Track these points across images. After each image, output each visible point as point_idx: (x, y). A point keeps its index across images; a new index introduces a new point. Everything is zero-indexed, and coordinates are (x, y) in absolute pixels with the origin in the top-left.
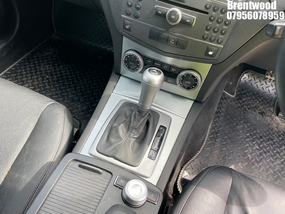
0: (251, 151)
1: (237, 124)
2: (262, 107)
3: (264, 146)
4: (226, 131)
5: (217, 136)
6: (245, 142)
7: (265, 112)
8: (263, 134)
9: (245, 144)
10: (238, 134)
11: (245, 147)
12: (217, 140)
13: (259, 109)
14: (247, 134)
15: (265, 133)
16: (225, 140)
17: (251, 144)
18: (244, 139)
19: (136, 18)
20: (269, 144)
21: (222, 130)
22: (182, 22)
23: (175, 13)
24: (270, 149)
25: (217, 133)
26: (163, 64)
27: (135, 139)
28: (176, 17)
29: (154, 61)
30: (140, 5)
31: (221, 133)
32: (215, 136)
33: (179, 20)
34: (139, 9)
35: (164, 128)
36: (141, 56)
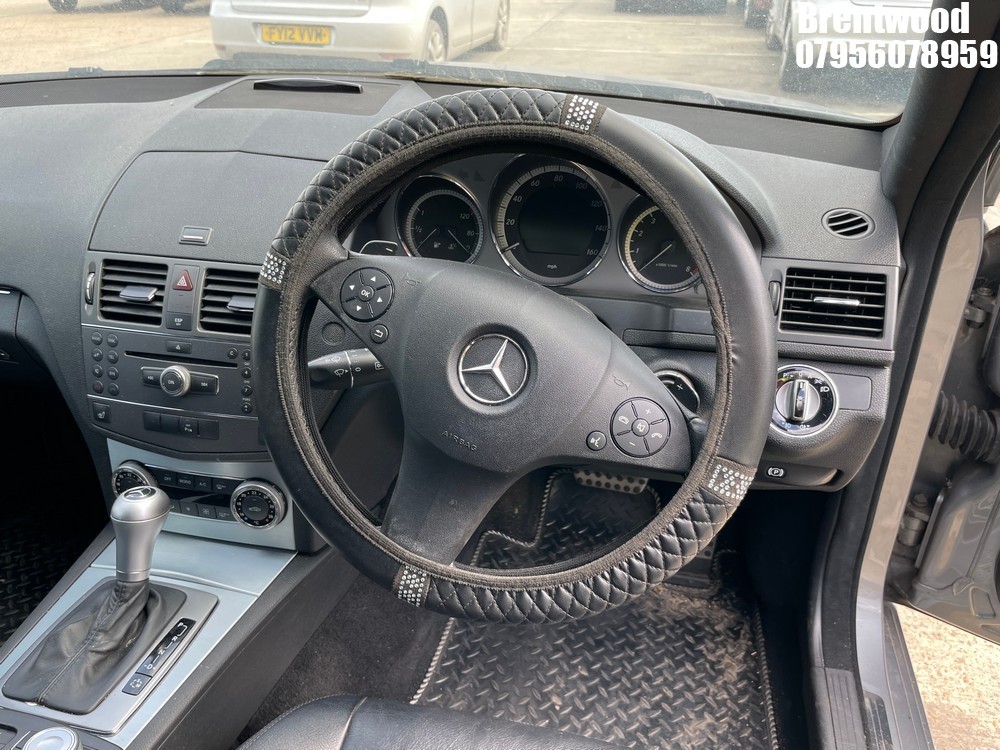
0: (562, 685)
3: (606, 668)
4: (496, 641)
5: (466, 660)
6: (547, 664)
8: (608, 635)
9: (549, 669)
10: (531, 645)
11: (545, 676)
12: (465, 672)
14: (557, 640)
15: (615, 629)
16: (491, 667)
17: (565, 667)
18: (548, 657)
19: (114, 394)
20: (621, 660)
21: (485, 642)
22: (195, 387)
23: (173, 375)
24: (623, 673)
25: (468, 652)
26: (195, 478)
27: (99, 656)
28: (179, 383)
29: (177, 476)
30: (114, 371)
31: (482, 651)
32: (461, 661)
33: (187, 386)
34: (113, 378)
35: (189, 623)
36: (148, 470)
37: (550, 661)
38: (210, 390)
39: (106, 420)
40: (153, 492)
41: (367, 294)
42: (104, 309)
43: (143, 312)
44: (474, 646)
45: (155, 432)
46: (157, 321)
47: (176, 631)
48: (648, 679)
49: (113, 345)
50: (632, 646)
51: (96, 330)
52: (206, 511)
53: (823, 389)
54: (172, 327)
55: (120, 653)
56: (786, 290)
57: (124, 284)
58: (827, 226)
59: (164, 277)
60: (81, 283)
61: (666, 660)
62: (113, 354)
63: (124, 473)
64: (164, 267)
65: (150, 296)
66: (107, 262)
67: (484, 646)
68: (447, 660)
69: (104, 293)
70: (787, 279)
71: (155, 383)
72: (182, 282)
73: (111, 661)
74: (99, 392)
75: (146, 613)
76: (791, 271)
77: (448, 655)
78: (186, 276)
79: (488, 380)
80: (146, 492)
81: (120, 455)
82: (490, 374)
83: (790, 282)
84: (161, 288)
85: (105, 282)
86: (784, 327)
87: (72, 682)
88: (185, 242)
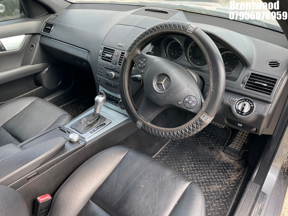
0: (186, 167)
1: (186, 151)
2: (213, 145)
3: (199, 167)
4: (175, 152)
5: (166, 154)
6: (185, 161)
7: (214, 148)
8: (203, 160)
9: (185, 162)
10: (183, 156)
11: (183, 163)
12: (165, 156)
13: (210, 145)
14: (189, 157)
15: (206, 159)
16: (171, 158)
17: (189, 163)
18: (186, 160)
19: (101, 76)
20: (204, 166)
21: (172, 152)
22: (115, 77)
23: (111, 74)
24: (203, 169)
25: (167, 153)
26: (113, 96)
27: (88, 125)
28: (112, 76)
29: (110, 95)
30: (102, 71)
31: (170, 154)
32: (165, 154)
33: (113, 77)
34: (102, 72)
35: (105, 124)
36: (105, 93)
37: (186, 161)
38: (117, 78)
39: (99, 81)
40: (103, 96)
41: (142, 63)
42: (102, 58)
43: (109, 59)
44: (169, 152)
45: (107, 85)
46: (110, 62)
47: (102, 125)
48: (209, 173)
49: (102, 65)
50: (208, 164)
51: (100, 62)
52: (114, 104)
53: (252, 105)
54: (113, 64)
55: (91, 125)
56: (249, 78)
57: (107, 53)
58: (268, 64)
59: (114, 53)
60: (99, 52)
61: (216, 170)
62: (102, 67)
63: (101, 92)
64: (114, 50)
65: (110, 56)
66: (104, 48)
67: (171, 153)
68: (162, 153)
69: (103, 54)
70: (250, 76)
71: (108, 75)
72: (116, 54)
73: (89, 127)
74: (99, 75)
75: (98, 120)
76: (252, 74)
77: (162, 152)
78: (117, 53)
79: (161, 85)
80: (102, 96)
81: (101, 89)
82: (161, 84)
83: (251, 76)
84: (113, 55)
85: (103, 52)
86: (245, 88)
87: (82, 128)
88: (119, 46)
